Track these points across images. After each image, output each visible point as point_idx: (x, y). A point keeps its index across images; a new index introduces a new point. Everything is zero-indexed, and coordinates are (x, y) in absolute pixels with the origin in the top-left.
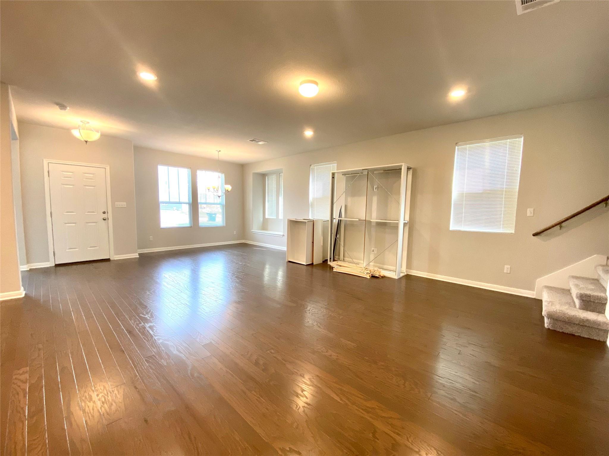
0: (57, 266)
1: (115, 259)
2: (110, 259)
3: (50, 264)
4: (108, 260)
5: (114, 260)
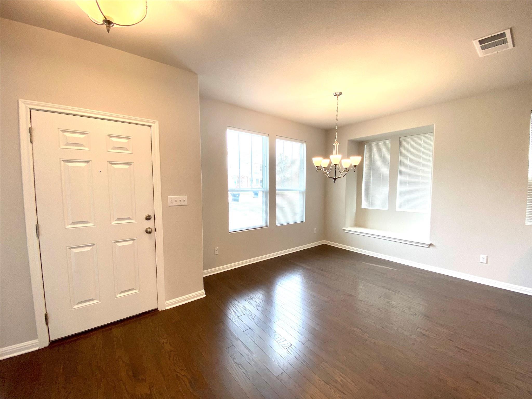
0: (54, 345)
1: (167, 308)
2: (157, 309)
3: (39, 343)
4: (154, 313)
5: (164, 311)
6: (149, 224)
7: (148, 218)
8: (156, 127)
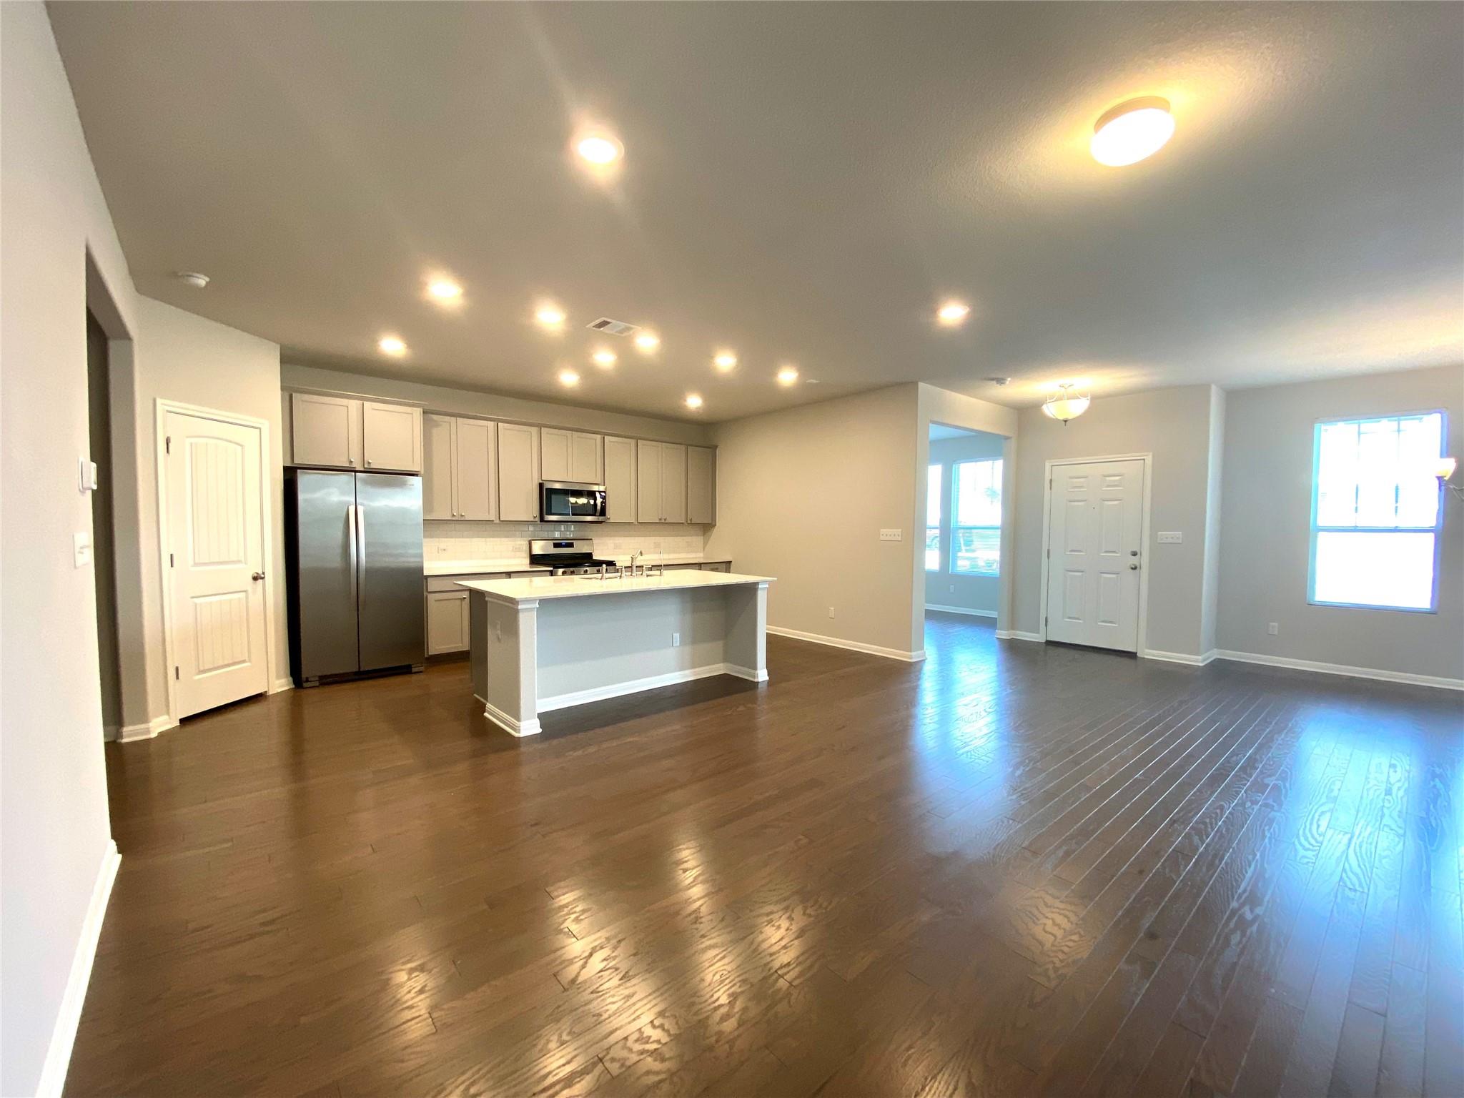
0: (1049, 645)
1: (1146, 657)
2: (1136, 653)
3: (1039, 638)
4: (1132, 655)
5: (1144, 658)
6: (1134, 560)
7: (1134, 554)
8: (1149, 460)
